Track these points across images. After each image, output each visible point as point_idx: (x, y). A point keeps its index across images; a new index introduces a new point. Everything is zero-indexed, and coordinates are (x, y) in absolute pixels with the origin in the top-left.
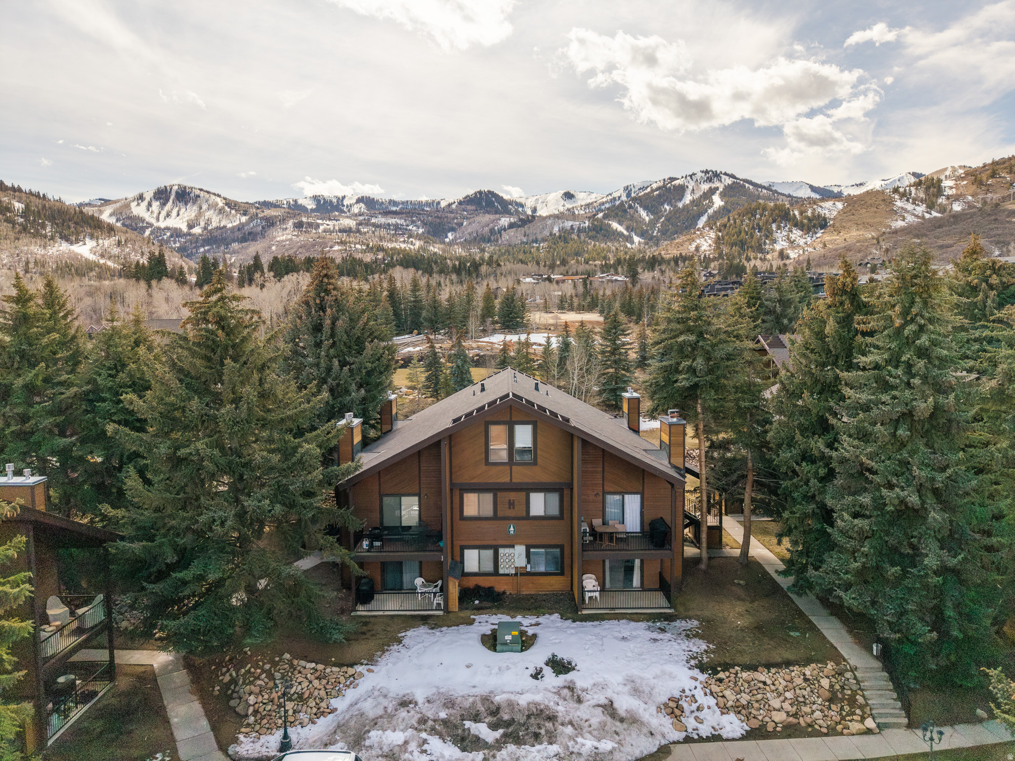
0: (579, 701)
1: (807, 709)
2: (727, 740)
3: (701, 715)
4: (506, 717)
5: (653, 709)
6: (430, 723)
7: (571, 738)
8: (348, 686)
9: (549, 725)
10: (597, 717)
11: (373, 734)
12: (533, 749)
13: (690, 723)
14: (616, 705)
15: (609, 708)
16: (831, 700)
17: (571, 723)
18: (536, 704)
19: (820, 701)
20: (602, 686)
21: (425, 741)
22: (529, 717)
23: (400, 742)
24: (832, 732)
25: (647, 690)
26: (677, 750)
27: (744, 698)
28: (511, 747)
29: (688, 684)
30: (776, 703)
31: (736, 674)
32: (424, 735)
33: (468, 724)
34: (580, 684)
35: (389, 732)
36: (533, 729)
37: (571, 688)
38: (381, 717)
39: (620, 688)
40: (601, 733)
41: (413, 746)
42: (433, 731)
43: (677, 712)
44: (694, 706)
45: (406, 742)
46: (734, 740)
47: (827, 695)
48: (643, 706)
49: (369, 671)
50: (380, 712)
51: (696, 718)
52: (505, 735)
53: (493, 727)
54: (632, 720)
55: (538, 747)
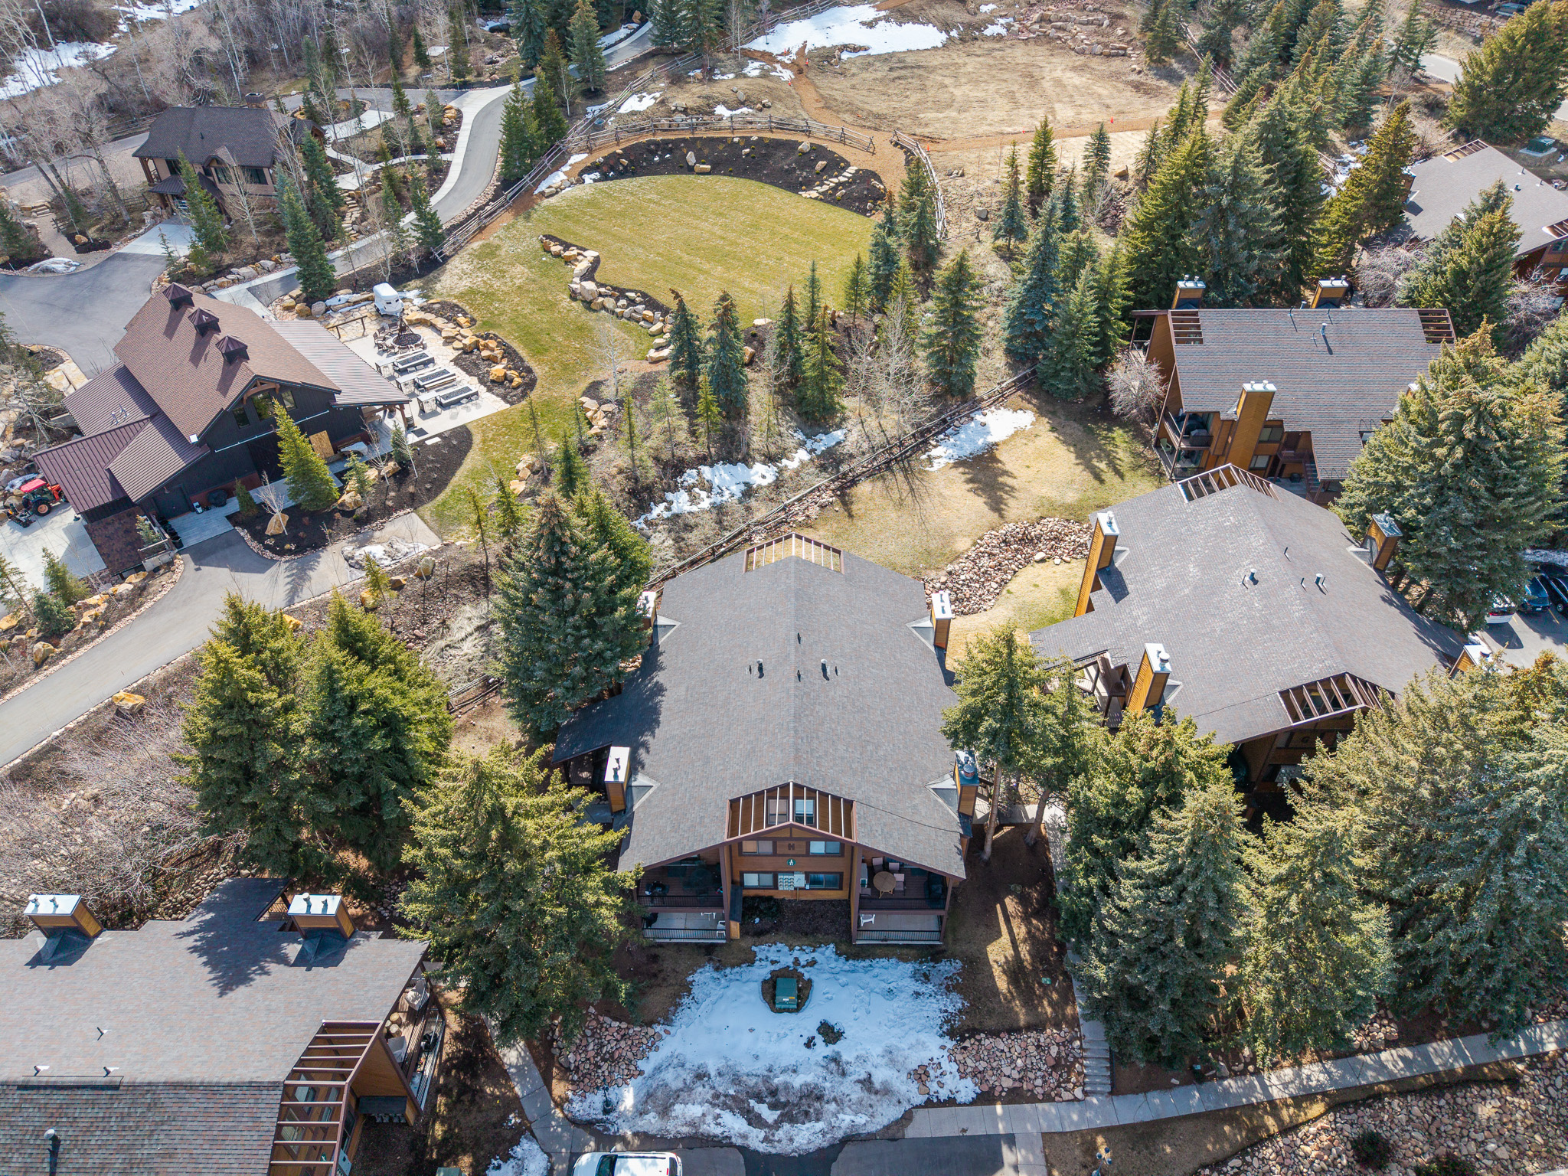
0: (844, 1074)
1: (1031, 1075)
2: (960, 1105)
3: (943, 1080)
4: (783, 1099)
5: (904, 1076)
6: (722, 1098)
7: (835, 1115)
8: (650, 1048)
9: (817, 1105)
10: (856, 1093)
11: (677, 1107)
12: (804, 1127)
13: (933, 1087)
14: (873, 1079)
15: (867, 1083)
16: (1054, 1068)
17: (835, 1099)
18: (807, 1085)
19: (1044, 1068)
20: (862, 1059)
21: (719, 1116)
22: (801, 1098)
23: (699, 1114)
24: (1048, 1098)
25: (901, 1059)
26: (920, 1114)
27: (982, 1065)
28: (787, 1126)
29: (936, 1053)
30: (1007, 1070)
31: (979, 1041)
32: (718, 1111)
33: (752, 1102)
34: (846, 1057)
35: (690, 1106)
36: (805, 1108)
37: (836, 1059)
38: (682, 1090)
39: (879, 1060)
40: (859, 1107)
41: (709, 1119)
42: (725, 1106)
43: (924, 1077)
44: (939, 1072)
45: (704, 1115)
46: (965, 1104)
47: (1053, 1063)
48: (896, 1074)
49: (667, 1032)
50: (681, 1085)
51: (939, 1083)
52: (782, 1115)
53: (773, 1107)
54: (886, 1091)
55: (808, 1125)
